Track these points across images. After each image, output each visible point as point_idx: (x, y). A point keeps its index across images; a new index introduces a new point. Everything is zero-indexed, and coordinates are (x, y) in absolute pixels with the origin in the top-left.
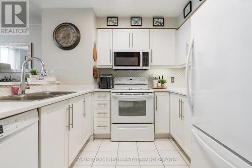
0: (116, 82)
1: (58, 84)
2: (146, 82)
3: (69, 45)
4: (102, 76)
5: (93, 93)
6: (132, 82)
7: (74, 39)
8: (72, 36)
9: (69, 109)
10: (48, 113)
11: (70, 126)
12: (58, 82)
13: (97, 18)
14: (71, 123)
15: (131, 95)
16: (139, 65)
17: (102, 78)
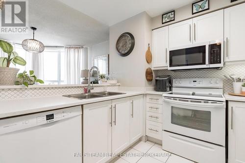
0: (174, 85)
1: (119, 85)
2: (221, 85)
3: (126, 51)
4: (158, 78)
5: (145, 95)
6: (197, 85)
7: (130, 45)
8: (128, 43)
9: (111, 108)
10: (90, 110)
11: (113, 122)
12: (118, 84)
13: (152, 20)
14: (113, 120)
15: (188, 101)
16: (204, 63)
17: (156, 80)
